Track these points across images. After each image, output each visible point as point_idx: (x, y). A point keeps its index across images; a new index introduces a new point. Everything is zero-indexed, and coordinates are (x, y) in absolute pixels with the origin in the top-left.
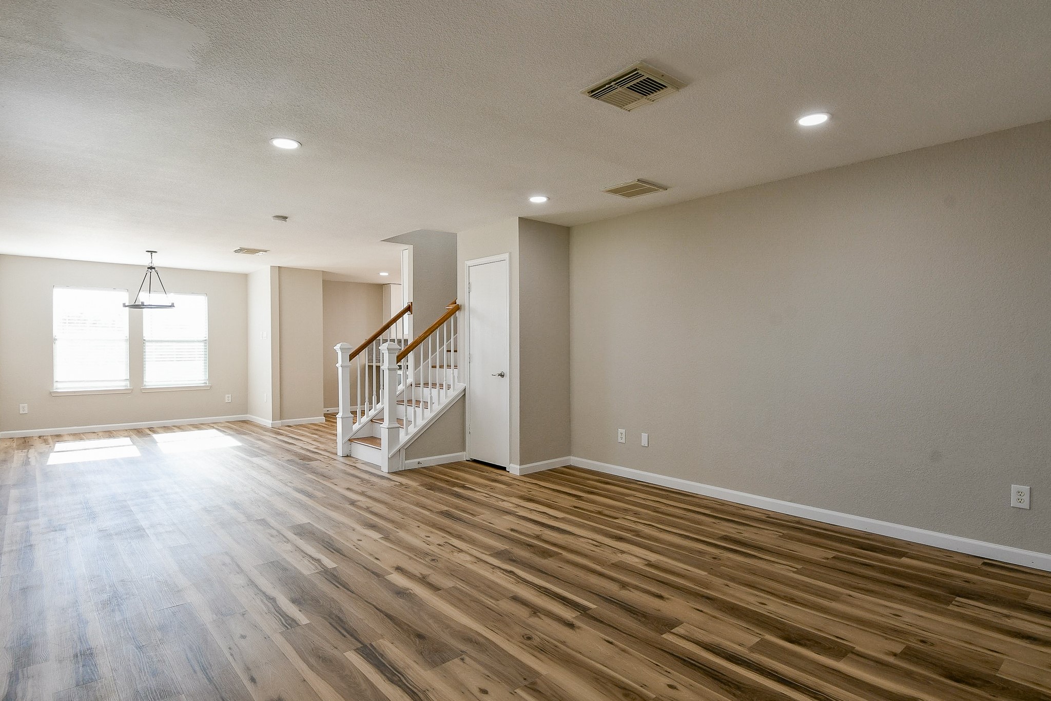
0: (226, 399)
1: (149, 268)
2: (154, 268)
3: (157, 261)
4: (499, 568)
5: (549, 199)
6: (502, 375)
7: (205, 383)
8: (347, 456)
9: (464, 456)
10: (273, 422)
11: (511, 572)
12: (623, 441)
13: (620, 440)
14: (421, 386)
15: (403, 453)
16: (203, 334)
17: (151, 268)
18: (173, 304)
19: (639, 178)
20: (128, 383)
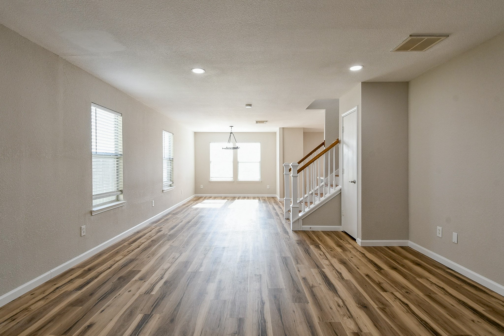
0: (268, 187)
1: (230, 133)
2: (232, 133)
3: (234, 130)
4: (400, 299)
5: (364, 66)
6: (354, 182)
7: (260, 180)
8: (288, 219)
9: (340, 228)
10: (280, 199)
11: (407, 305)
12: (440, 236)
13: (438, 235)
14: (328, 186)
15: (301, 221)
16: (259, 159)
17: (231, 133)
18: (237, 147)
19: (410, 34)
20: (232, 179)
